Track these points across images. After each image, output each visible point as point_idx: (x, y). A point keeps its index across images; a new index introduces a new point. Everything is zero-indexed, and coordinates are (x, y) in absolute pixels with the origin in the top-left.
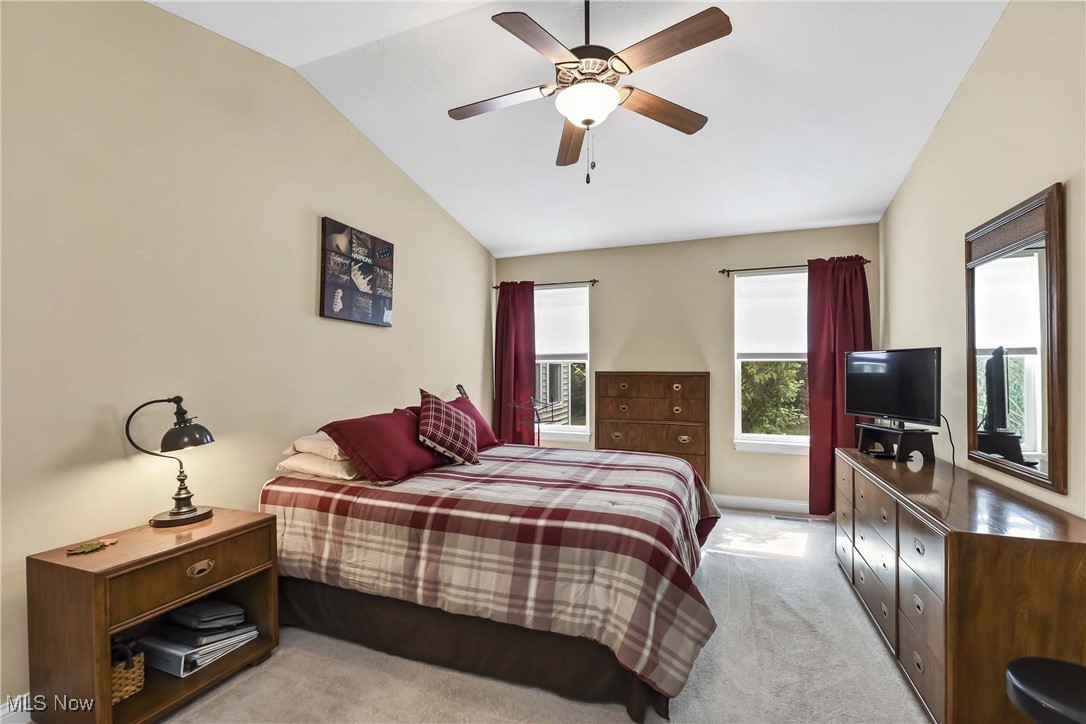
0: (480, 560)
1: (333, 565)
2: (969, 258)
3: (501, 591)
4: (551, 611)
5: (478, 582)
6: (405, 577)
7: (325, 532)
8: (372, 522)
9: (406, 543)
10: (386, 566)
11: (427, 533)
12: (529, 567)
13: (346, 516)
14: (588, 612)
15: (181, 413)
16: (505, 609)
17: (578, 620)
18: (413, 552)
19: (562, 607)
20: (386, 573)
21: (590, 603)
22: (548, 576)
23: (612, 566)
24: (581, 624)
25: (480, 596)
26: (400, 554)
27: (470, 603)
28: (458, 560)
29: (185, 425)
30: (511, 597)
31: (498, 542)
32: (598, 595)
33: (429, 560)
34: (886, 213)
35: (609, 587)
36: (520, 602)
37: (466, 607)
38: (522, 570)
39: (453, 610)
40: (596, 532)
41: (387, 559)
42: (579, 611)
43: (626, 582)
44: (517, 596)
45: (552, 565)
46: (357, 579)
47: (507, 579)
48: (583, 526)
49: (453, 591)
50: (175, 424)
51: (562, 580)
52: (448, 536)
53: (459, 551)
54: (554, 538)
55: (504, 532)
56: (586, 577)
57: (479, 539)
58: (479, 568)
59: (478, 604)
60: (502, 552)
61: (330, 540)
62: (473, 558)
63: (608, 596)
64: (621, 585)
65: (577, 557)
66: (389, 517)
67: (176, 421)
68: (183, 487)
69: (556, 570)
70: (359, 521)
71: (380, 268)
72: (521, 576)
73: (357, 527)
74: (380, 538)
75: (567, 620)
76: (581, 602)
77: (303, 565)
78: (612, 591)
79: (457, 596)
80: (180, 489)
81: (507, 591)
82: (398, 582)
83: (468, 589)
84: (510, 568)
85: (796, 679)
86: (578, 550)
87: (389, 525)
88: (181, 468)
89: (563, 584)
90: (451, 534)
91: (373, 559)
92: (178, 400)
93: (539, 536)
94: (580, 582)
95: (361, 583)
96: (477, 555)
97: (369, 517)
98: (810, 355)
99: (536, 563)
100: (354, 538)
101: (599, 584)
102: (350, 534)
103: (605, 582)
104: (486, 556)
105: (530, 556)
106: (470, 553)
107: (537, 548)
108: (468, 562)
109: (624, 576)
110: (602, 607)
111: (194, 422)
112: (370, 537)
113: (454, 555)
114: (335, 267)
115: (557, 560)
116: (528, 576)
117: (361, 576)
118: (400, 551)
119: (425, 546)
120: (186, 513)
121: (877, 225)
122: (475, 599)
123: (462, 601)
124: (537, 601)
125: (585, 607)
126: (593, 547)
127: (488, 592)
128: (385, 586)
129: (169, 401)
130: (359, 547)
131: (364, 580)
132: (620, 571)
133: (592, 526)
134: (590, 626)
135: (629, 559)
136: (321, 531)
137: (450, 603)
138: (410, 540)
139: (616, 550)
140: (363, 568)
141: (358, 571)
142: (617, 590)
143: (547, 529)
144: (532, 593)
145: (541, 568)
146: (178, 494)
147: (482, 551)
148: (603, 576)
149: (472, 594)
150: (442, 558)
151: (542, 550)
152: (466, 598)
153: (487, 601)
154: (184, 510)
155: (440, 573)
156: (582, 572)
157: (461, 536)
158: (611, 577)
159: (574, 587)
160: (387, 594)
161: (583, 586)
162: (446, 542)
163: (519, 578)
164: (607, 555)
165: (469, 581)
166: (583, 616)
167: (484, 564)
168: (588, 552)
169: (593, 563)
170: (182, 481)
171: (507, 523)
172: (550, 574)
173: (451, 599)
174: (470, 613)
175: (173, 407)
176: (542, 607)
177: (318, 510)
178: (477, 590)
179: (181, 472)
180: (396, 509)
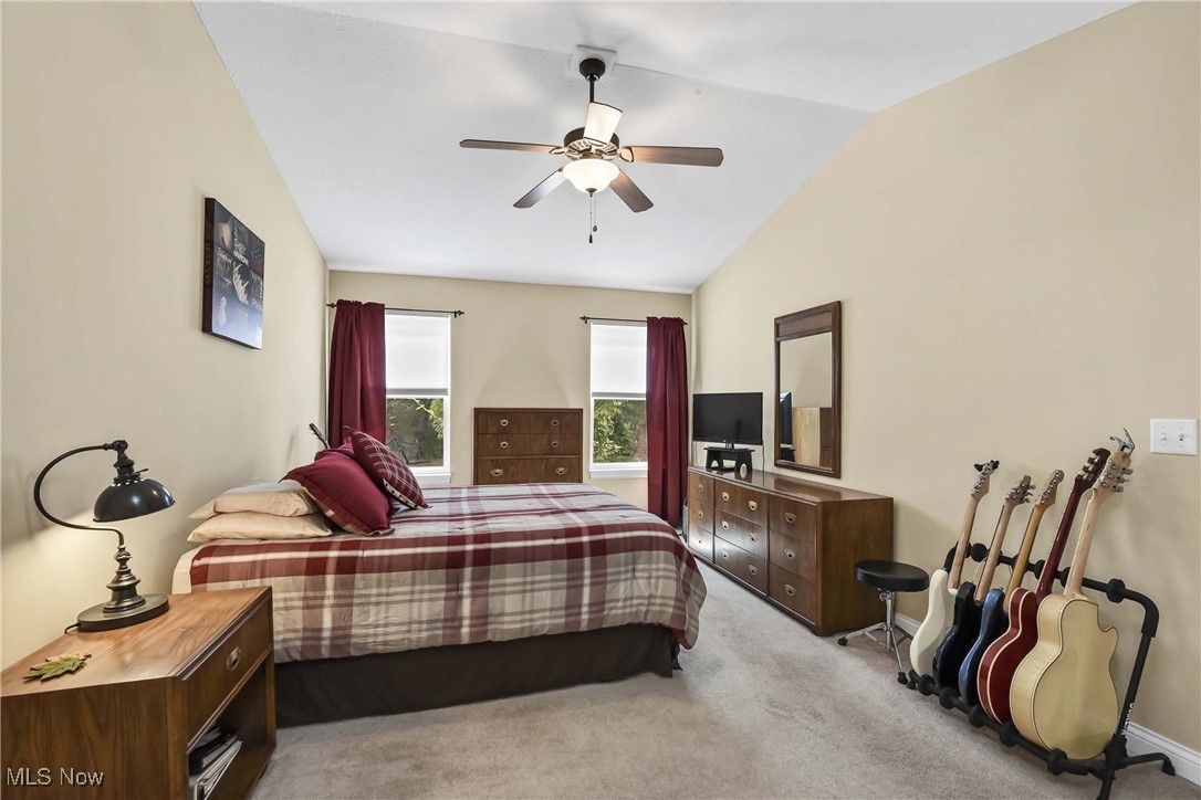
0: (533, 583)
1: (340, 633)
2: (777, 335)
3: (556, 606)
4: (602, 610)
5: (532, 603)
6: (445, 620)
7: (323, 598)
8: (394, 574)
9: (444, 586)
10: (420, 615)
11: (468, 571)
12: (582, 578)
13: (354, 573)
14: (635, 602)
15: (124, 466)
16: (563, 620)
17: (628, 610)
18: (453, 594)
19: (612, 605)
20: (420, 622)
21: (635, 594)
22: (599, 582)
23: (650, 561)
24: (631, 613)
25: (536, 616)
26: (438, 599)
27: (527, 624)
28: (508, 589)
29: (132, 482)
30: (567, 608)
31: (549, 563)
32: (642, 587)
33: (474, 596)
34: (699, 289)
35: (650, 578)
36: (576, 611)
37: (523, 629)
38: (574, 583)
39: (506, 638)
40: (632, 538)
41: (420, 607)
42: (628, 603)
43: (665, 570)
44: (573, 605)
45: (601, 572)
46: (380, 639)
47: (562, 594)
48: (620, 535)
49: (506, 619)
50: (116, 481)
51: (611, 582)
52: (494, 569)
53: (509, 581)
54: (600, 549)
55: (553, 553)
56: (630, 575)
57: (529, 564)
58: (532, 591)
59: (535, 623)
60: (554, 572)
61: (332, 606)
62: (524, 583)
63: (649, 584)
64: (661, 573)
65: (623, 561)
66: (416, 563)
67: (116, 475)
68: (123, 571)
69: (605, 575)
70: (375, 575)
71: (255, 272)
72: (574, 588)
73: (374, 583)
74: (408, 589)
75: (617, 613)
76: (629, 595)
77: (290, 644)
78: (653, 581)
79: (512, 622)
80: (120, 574)
81: (563, 604)
82: (437, 629)
83: (523, 613)
84: (564, 583)
85: (725, 625)
86: (622, 555)
87: (418, 572)
88: (122, 542)
89: (613, 584)
90: (498, 566)
91: (399, 613)
92: (120, 446)
93: (587, 550)
94: (626, 580)
95: (385, 643)
96: (529, 579)
97: (390, 569)
98: (648, 395)
99: (587, 573)
100: (370, 595)
101: (641, 578)
102: (363, 592)
103: (646, 575)
104: (537, 578)
105: (582, 569)
106: (520, 580)
107: (587, 561)
108: (520, 588)
109: (662, 566)
110: (647, 594)
111: (144, 477)
112: (392, 590)
113: (504, 585)
114: (221, 267)
115: (605, 567)
116: (582, 586)
117: (385, 634)
118: (435, 595)
119: (467, 584)
120: (130, 607)
121: (690, 296)
122: (532, 620)
123: (518, 626)
124: (591, 605)
125: (632, 598)
126: (633, 550)
127: (544, 610)
128: (421, 637)
129: (106, 447)
130: (378, 604)
131: (389, 638)
132: (657, 563)
133: (628, 534)
134: (637, 612)
135: (662, 553)
136: (315, 598)
137: (504, 631)
138: (447, 582)
139: (650, 549)
140: (386, 625)
141: (381, 630)
142: (658, 578)
143: (592, 543)
144: (586, 599)
145: (592, 577)
146: (118, 581)
147: (533, 575)
148: (643, 570)
149: (527, 616)
150: (491, 590)
151: (592, 562)
152: (522, 621)
153: (544, 618)
154: (127, 603)
155: (490, 605)
156: (626, 572)
157: (509, 566)
158: (650, 570)
159: (622, 585)
160: (423, 645)
161: (629, 582)
162: (492, 574)
163: (573, 590)
164: (644, 553)
165: (523, 605)
166: (631, 606)
167: (536, 586)
168: (630, 554)
169: (635, 562)
170: (123, 562)
171: (553, 545)
172: (600, 579)
173: (506, 627)
174: (526, 635)
175: (113, 455)
176: (595, 609)
177: (306, 575)
178: (532, 612)
179: (121, 550)
180: (424, 555)
